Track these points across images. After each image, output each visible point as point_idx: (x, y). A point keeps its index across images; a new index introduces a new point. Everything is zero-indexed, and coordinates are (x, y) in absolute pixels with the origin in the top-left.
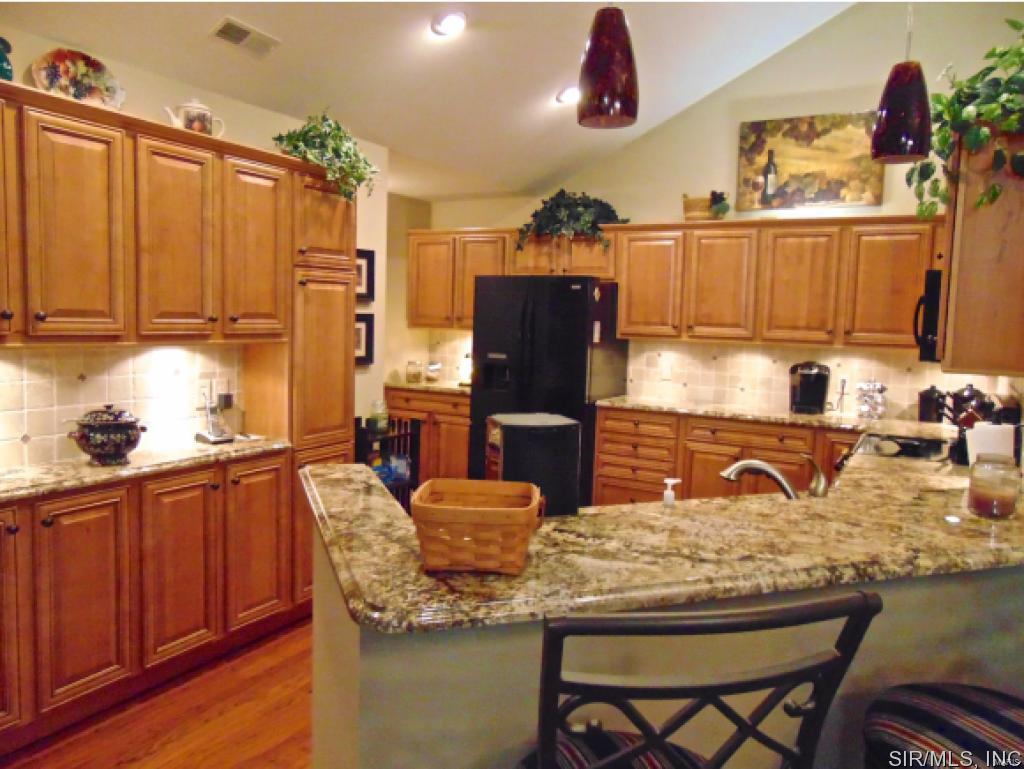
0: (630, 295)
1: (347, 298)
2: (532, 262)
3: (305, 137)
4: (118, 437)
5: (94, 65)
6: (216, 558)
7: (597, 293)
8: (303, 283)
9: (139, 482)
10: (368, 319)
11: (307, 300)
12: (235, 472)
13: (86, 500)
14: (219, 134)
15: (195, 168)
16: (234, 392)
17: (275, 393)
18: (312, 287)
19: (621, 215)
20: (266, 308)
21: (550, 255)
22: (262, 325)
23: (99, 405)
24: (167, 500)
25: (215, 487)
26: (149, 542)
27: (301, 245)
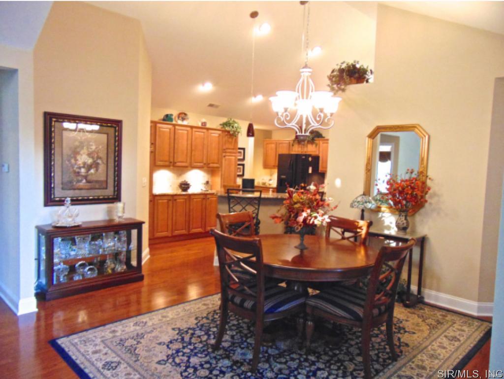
0: (322, 160)
1: (235, 159)
2: (297, 150)
3: (226, 124)
4: (186, 186)
5: (185, 114)
6: (204, 214)
7: (310, 159)
8: (225, 156)
9: (190, 195)
10: (243, 165)
11: (225, 160)
12: (208, 196)
13: (181, 197)
14: (208, 126)
15: (203, 134)
16: (210, 180)
17: (218, 181)
18: (227, 157)
19: (323, 135)
20: (216, 162)
21: (301, 147)
22: (215, 165)
23: (183, 180)
24: (195, 200)
25: (204, 199)
26: (191, 208)
27: (224, 148)
